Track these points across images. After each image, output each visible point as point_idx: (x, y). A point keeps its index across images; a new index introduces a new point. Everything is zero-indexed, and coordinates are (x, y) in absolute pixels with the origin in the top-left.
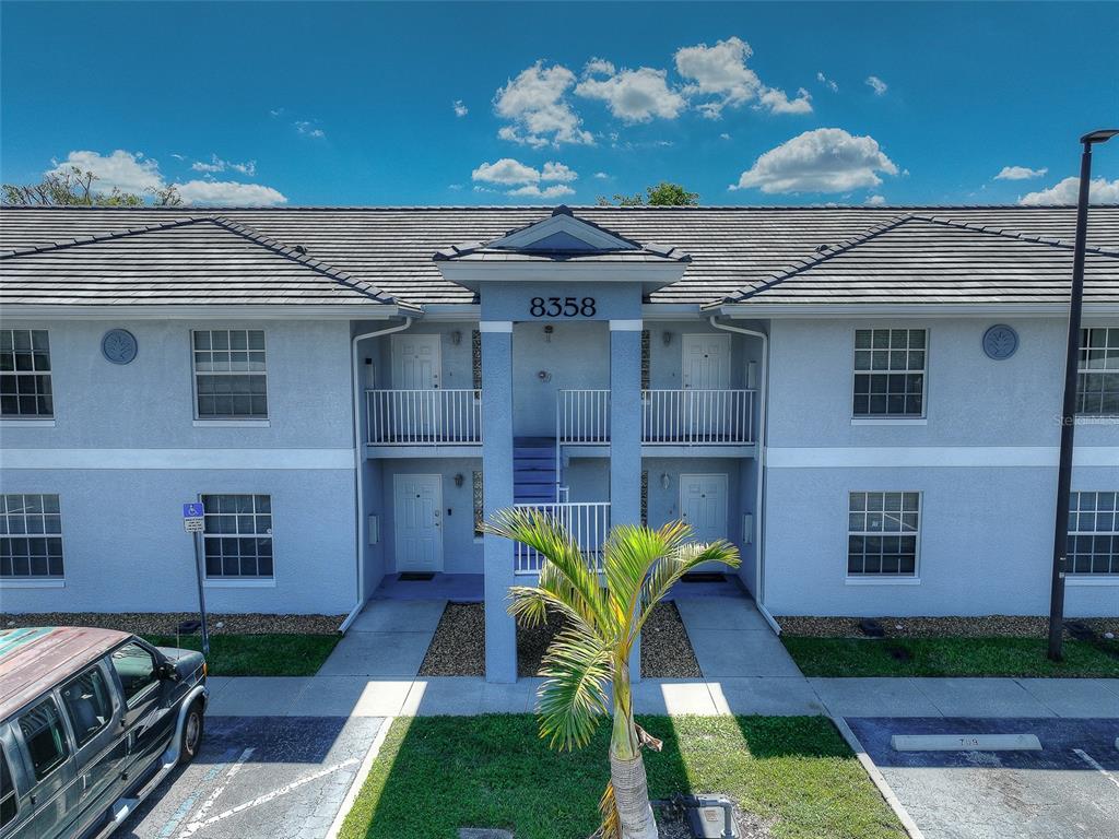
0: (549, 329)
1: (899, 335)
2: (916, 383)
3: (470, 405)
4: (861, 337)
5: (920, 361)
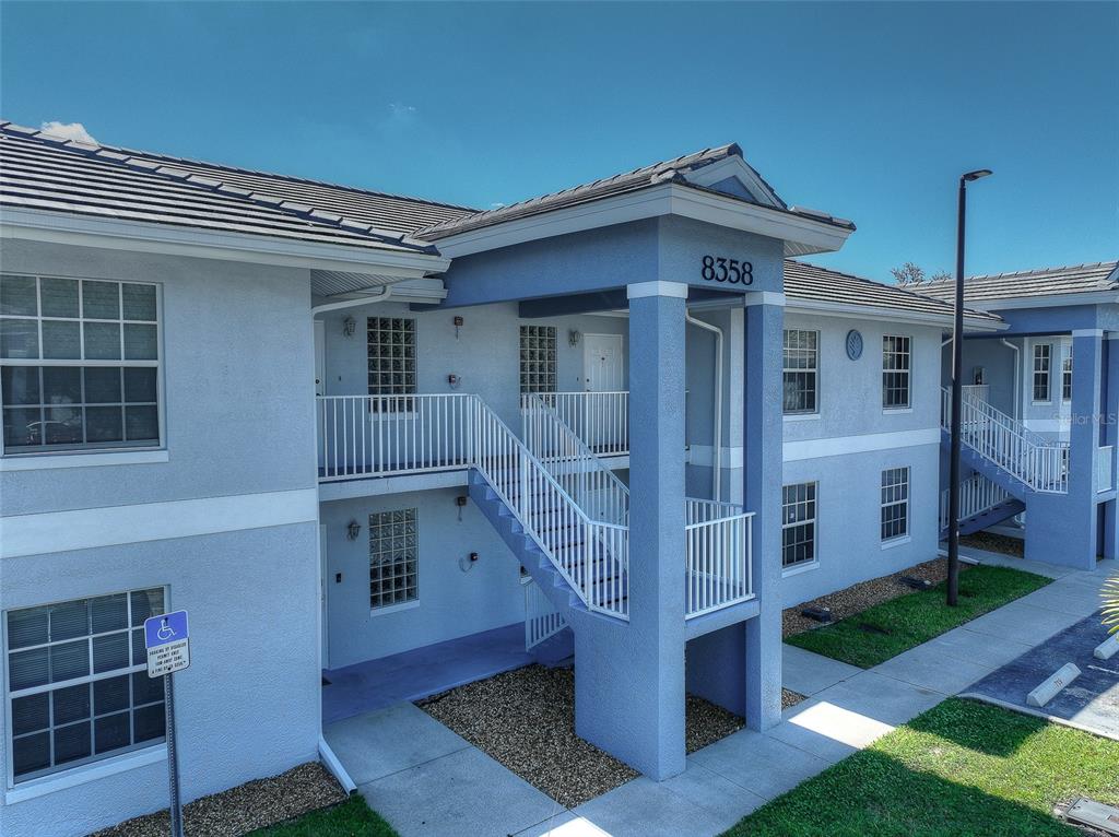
0: (458, 321)
3: (368, 422)
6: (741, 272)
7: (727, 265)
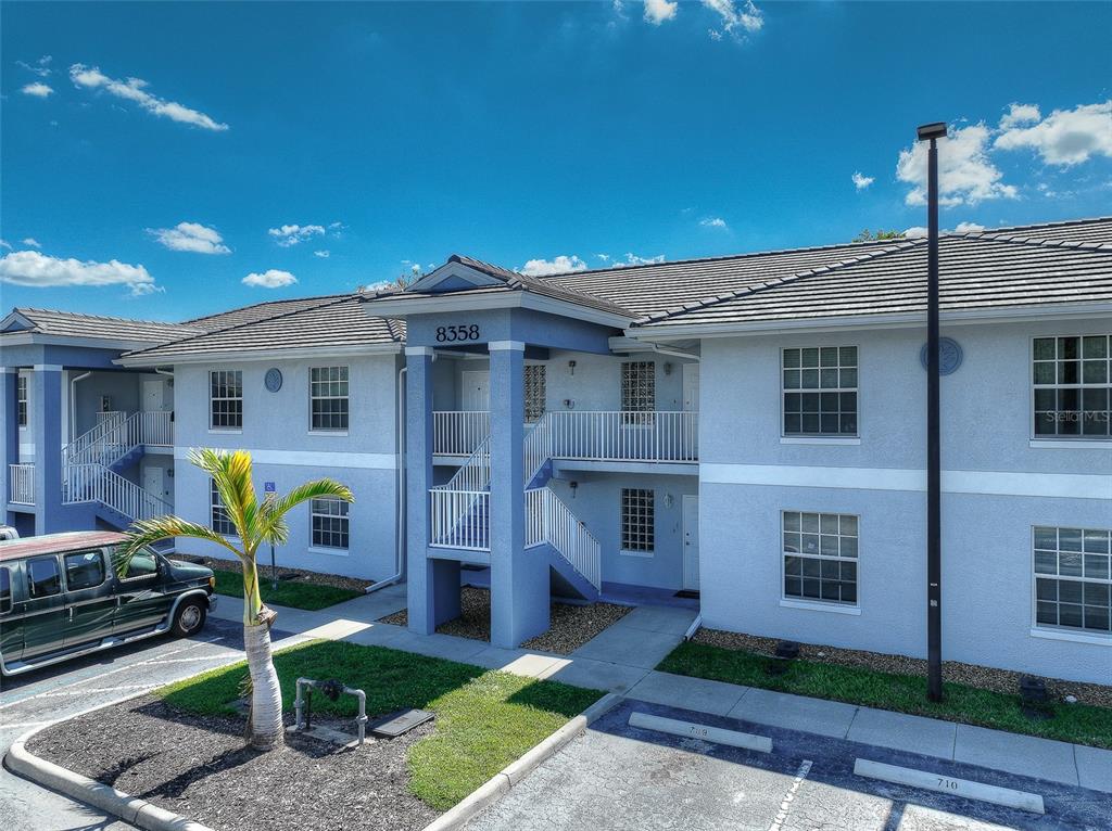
0: (573, 364)
1: (829, 352)
2: (850, 401)
4: (789, 356)
5: (851, 378)
6: (469, 332)
7: (456, 330)
